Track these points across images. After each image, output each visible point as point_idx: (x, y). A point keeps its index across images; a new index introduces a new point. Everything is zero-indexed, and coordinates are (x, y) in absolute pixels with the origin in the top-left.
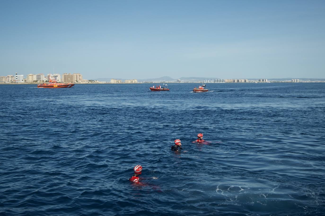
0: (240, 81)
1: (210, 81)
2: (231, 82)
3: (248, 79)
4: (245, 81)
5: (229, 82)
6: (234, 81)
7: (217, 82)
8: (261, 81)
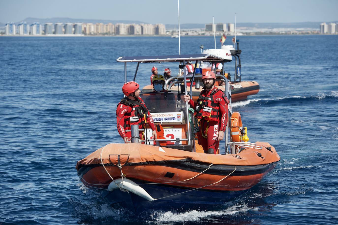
1: (25, 31)
2: (107, 34)
3: (168, 24)
4: (157, 30)
5: (101, 34)
6: (118, 29)
7: (54, 33)
8: (214, 29)
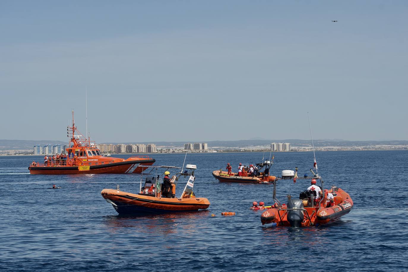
0: (134, 147)
3: (158, 144)
4: (149, 149)
6: (119, 149)
8: (192, 148)
